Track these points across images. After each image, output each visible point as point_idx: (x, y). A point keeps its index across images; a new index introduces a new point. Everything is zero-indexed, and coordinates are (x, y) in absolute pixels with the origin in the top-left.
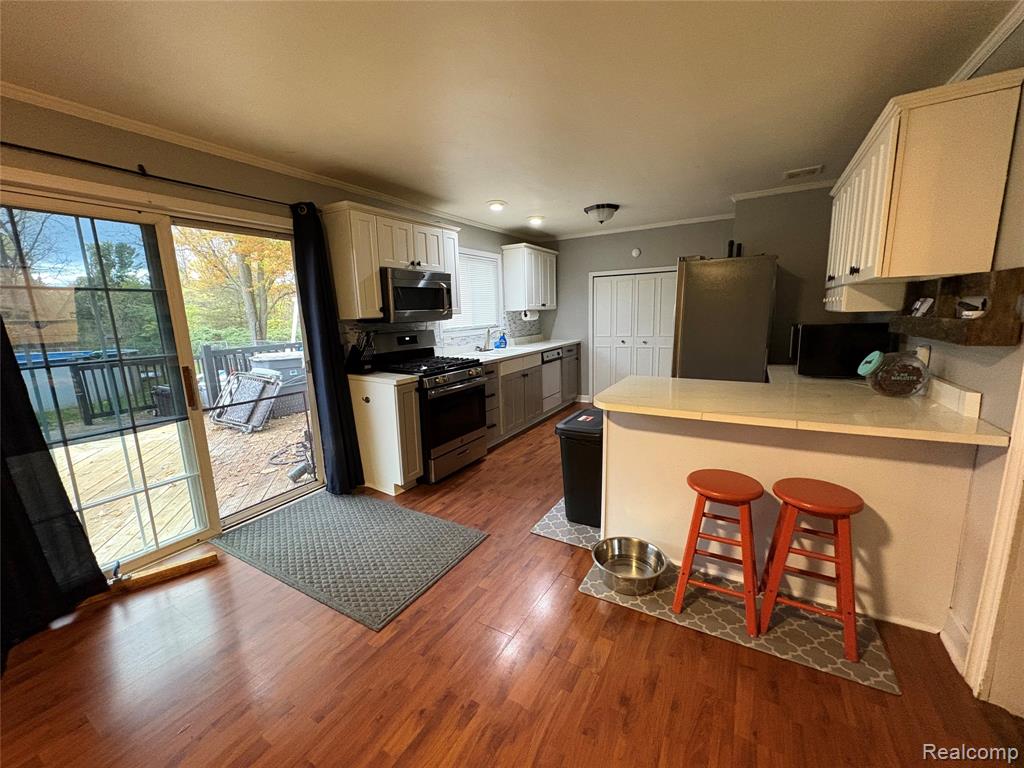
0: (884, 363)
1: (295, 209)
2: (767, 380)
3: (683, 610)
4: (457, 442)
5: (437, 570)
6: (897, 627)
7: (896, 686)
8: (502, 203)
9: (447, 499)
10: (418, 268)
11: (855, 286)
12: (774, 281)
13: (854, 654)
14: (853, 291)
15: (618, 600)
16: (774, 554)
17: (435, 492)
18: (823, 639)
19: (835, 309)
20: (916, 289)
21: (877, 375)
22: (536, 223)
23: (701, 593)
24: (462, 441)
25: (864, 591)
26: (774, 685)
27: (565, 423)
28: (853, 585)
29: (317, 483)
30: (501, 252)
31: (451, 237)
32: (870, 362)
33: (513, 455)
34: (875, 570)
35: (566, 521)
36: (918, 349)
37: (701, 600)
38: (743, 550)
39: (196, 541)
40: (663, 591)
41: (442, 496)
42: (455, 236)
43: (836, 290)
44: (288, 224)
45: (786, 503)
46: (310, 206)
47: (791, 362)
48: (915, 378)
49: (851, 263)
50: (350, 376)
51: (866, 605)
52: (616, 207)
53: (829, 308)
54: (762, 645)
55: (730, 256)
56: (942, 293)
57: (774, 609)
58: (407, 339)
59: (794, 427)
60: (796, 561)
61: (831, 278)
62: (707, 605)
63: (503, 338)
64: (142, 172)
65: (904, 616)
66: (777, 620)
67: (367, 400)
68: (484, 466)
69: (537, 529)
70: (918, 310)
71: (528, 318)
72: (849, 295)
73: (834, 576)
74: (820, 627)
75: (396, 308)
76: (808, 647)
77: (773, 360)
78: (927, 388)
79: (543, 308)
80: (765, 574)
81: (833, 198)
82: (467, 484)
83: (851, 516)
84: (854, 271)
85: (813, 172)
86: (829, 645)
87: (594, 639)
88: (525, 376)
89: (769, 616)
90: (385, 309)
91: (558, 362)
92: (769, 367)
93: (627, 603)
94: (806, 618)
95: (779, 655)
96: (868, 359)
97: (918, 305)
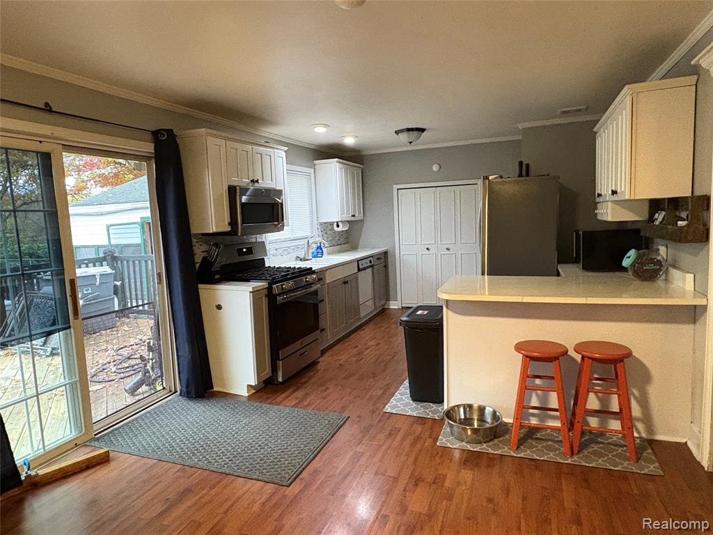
0: (638, 257)
1: (156, 134)
2: (558, 274)
3: (518, 448)
4: (297, 345)
5: (315, 445)
6: (660, 442)
7: (660, 471)
8: (326, 126)
9: (299, 394)
10: (256, 184)
11: (615, 202)
12: (558, 196)
13: (634, 458)
14: (615, 206)
15: (469, 447)
16: (577, 400)
17: (284, 390)
18: (615, 453)
19: (604, 218)
20: (655, 205)
21: (634, 266)
22: (349, 141)
23: (530, 435)
24: (302, 344)
25: (638, 420)
26: (586, 481)
27: (408, 316)
28: (631, 415)
29: (165, 391)
30: (314, 166)
31: (279, 155)
32: (629, 257)
33: (343, 355)
34: (644, 403)
35: (411, 402)
36: (660, 247)
37: (529, 441)
38: (558, 394)
39: (75, 445)
40: (501, 439)
41: (294, 392)
42: (284, 155)
43: (604, 204)
44: (149, 148)
45: (583, 358)
46: (170, 132)
47: (576, 261)
48: (658, 267)
49: (612, 187)
50: (200, 286)
51: (640, 431)
52: (423, 130)
53: (599, 218)
54: (575, 461)
55: (520, 175)
56: (668, 209)
57: (580, 440)
58: (244, 250)
59: (584, 302)
60: (593, 402)
61: (600, 195)
62: (534, 443)
63: (320, 247)
64: (48, 109)
65: (665, 434)
66: (583, 446)
67: (219, 307)
68: (319, 367)
69: (388, 409)
70: (657, 219)
71: (340, 229)
72: (612, 209)
73: (618, 411)
74: (612, 446)
75: (243, 222)
76: (606, 458)
77: (562, 260)
78: (667, 273)
79: (353, 219)
80: (573, 415)
81: (596, 133)
82: (311, 381)
83: (625, 360)
84: (614, 192)
85: (580, 110)
86: (618, 455)
87: (459, 471)
88: (345, 283)
89: (578, 444)
90: (233, 223)
91: (370, 269)
92: (559, 266)
93: (477, 448)
94: (603, 443)
95: (587, 465)
96: (628, 255)
97: (657, 215)
